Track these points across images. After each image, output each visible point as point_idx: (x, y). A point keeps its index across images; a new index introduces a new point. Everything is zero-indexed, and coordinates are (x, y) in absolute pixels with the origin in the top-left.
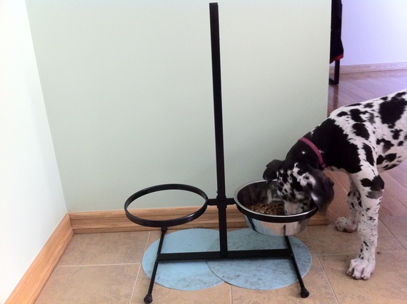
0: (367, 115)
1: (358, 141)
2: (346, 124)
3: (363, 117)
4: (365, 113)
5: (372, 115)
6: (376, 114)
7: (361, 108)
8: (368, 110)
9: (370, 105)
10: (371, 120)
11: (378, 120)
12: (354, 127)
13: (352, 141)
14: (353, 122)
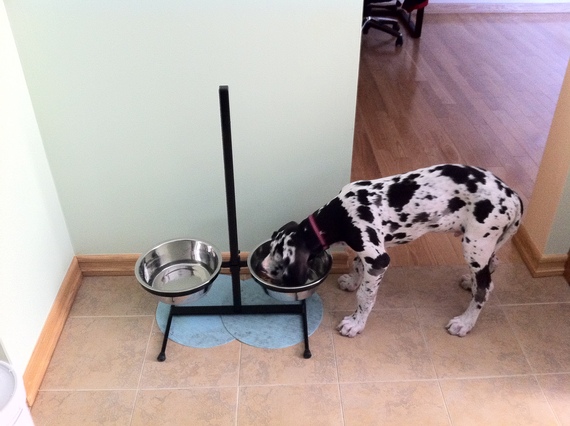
0: (374, 197)
1: (362, 225)
2: (352, 206)
3: (370, 198)
4: (372, 194)
5: (380, 197)
6: (384, 196)
7: (369, 189)
8: (377, 191)
9: (379, 186)
10: (378, 202)
11: (385, 203)
12: (360, 209)
13: (355, 225)
14: (358, 204)
